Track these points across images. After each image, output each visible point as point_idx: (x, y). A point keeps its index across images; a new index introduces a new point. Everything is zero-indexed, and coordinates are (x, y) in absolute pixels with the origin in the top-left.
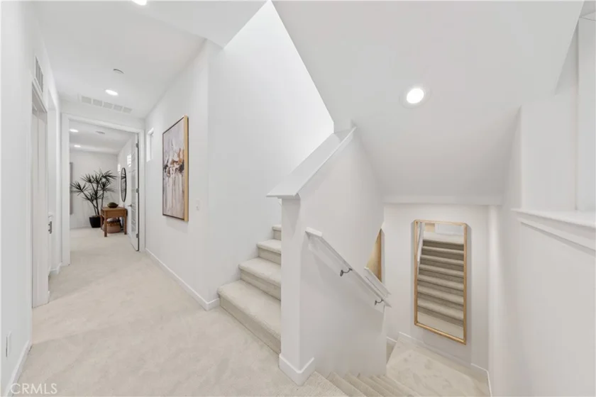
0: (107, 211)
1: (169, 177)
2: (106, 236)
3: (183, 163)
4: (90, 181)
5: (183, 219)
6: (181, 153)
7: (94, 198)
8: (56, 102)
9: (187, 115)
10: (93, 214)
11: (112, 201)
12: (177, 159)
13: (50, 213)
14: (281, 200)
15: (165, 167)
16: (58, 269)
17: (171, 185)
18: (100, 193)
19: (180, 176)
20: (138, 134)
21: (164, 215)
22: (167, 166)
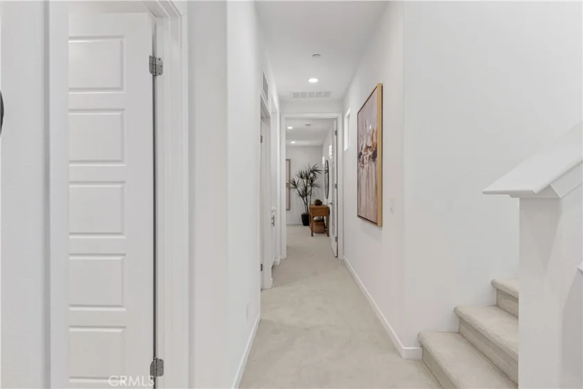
0: (313, 209)
1: (363, 167)
2: (312, 235)
3: (376, 148)
4: (302, 177)
5: (376, 224)
6: (374, 135)
7: (304, 194)
8: (277, 105)
9: (381, 82)
10: (304, 211)
11: (318, 198)
12: (370, 144)
13: (273, 208)
14: (518, 199)
15: (360, 155)
16: (278, 260)
17: (365, 178)
18: (309, 189)
19: (373, 164)
20: (336, 119)
21: (358, 216)
22: (361, 154)
